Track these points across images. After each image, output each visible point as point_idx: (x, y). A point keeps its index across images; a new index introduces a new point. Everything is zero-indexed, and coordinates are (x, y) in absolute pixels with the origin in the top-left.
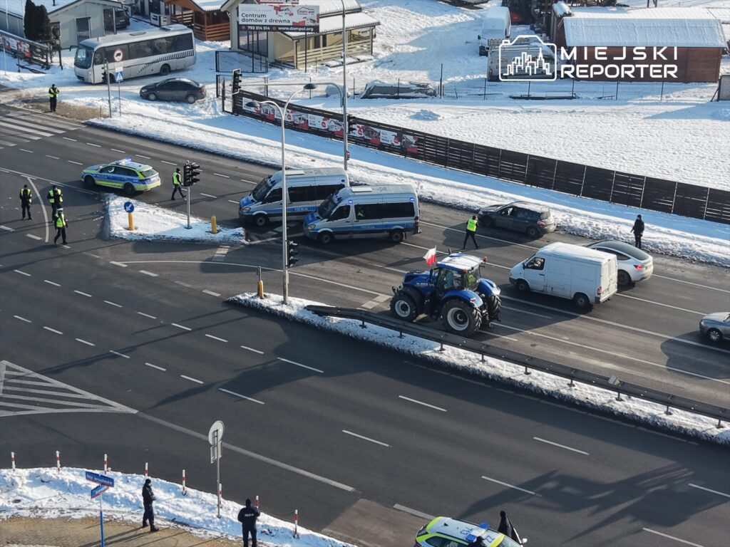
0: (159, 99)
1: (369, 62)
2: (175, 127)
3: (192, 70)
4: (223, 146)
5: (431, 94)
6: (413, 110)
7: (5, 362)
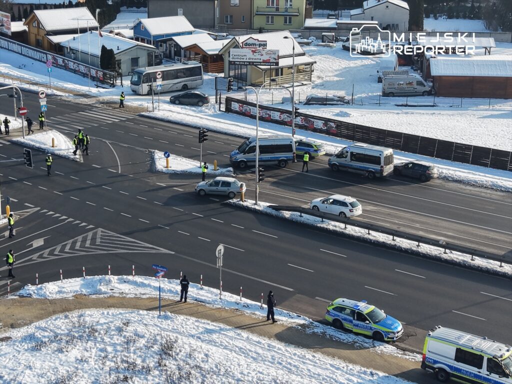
0: (181, 103)
1: (309, 85)
2: (191, 117)
3: (200, 88)
4: (220, 128)
5: (346, 103)
6: (335, 111)
7: (101, 229)
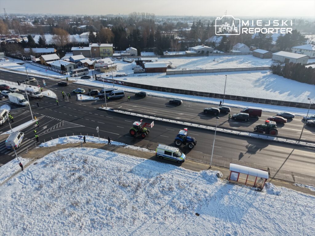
1: (116, 71)
2: (87, 83)
3: (88, 74)
4: (94, 85)
5: (126, 76)
7: (63, 121)
